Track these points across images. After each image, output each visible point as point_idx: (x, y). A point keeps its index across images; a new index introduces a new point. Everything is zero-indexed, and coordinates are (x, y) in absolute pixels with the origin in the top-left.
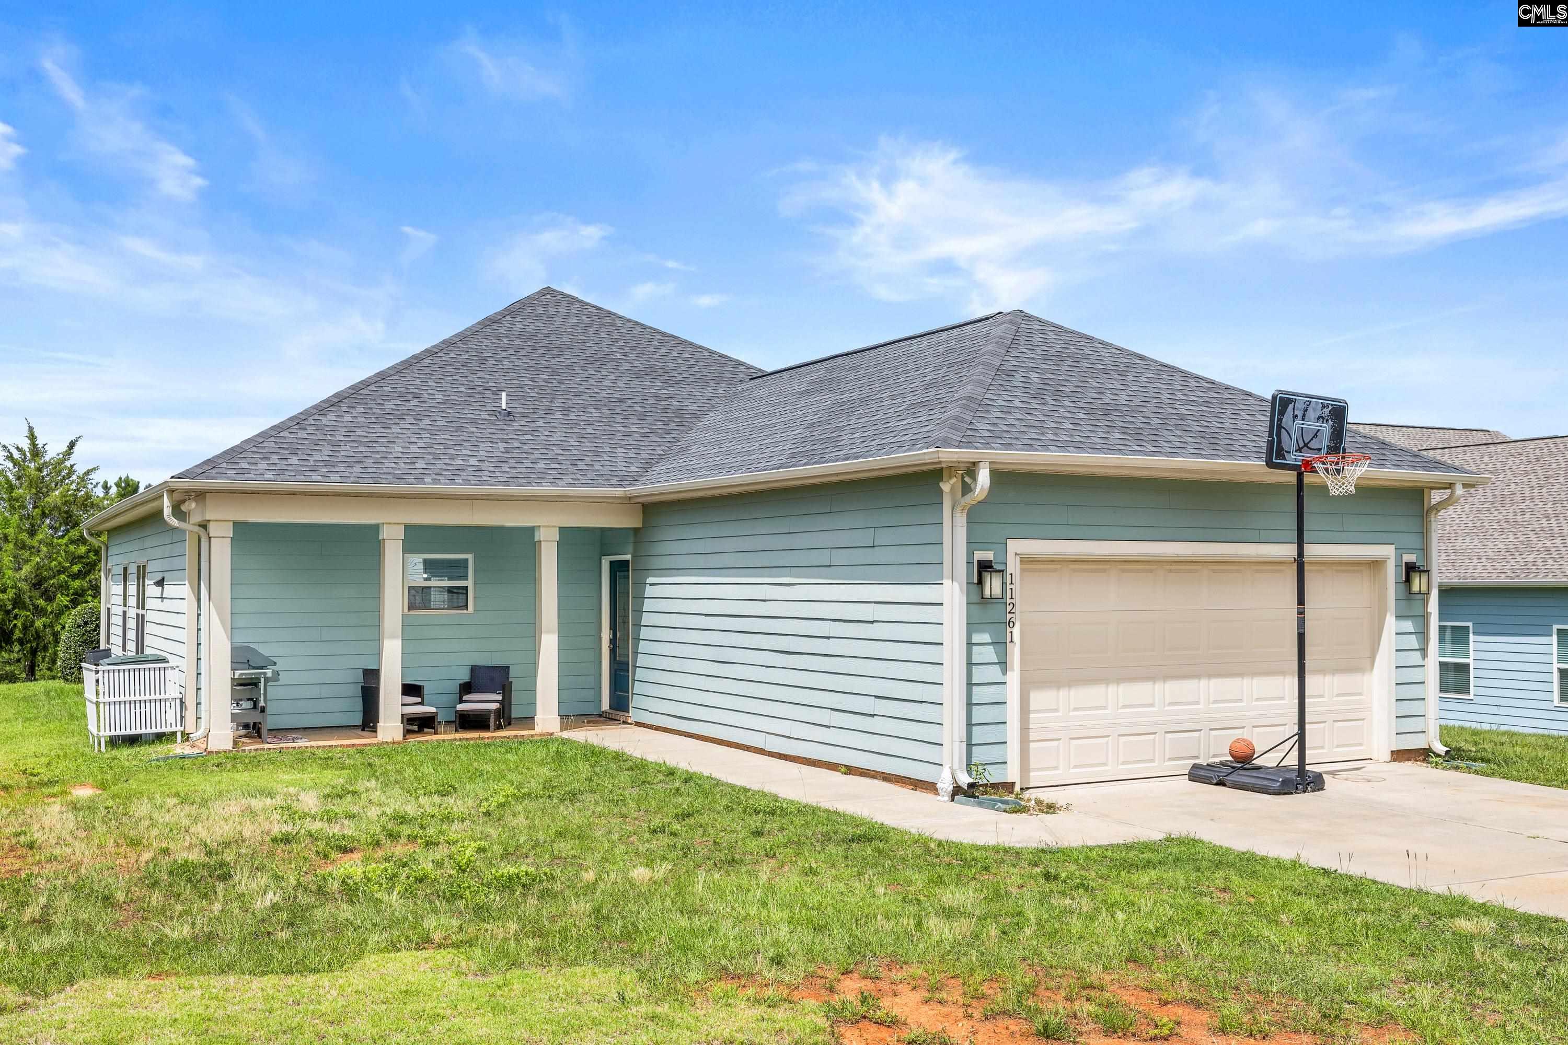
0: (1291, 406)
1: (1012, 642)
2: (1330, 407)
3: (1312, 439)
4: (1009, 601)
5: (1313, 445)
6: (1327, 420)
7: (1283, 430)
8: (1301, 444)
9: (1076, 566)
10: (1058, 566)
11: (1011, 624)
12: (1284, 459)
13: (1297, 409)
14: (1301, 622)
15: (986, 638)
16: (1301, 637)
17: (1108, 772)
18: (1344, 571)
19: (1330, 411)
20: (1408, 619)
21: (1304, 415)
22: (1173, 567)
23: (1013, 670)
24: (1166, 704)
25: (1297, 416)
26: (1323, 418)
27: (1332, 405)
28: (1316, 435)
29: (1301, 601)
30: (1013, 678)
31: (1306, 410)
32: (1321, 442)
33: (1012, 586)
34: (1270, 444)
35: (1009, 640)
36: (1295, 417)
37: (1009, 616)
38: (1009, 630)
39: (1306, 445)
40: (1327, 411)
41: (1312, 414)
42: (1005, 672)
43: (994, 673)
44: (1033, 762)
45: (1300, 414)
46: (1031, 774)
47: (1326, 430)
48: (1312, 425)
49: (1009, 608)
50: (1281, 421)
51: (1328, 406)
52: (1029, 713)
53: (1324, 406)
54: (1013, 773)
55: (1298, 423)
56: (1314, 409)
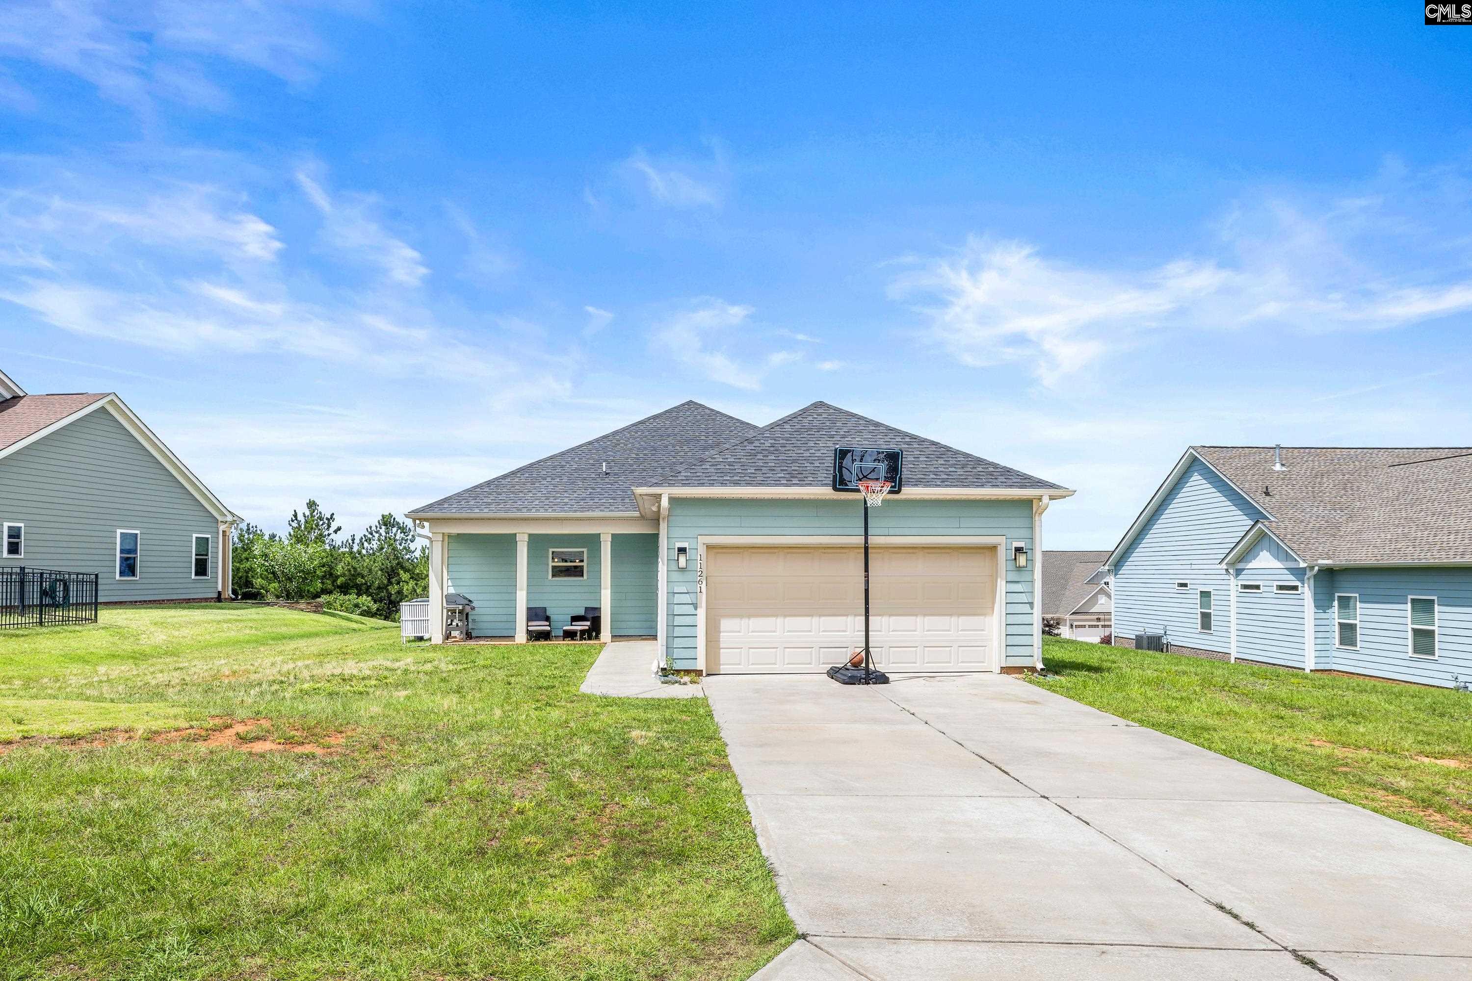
0: (850, 455)
2: (885, 453)
3: (870, 473)
4: (699, 570)
5: (872, 476)
6: (883, 461)
7: (844, 469)
8: (861, 476)
9: (753, 550)
11: (700, 582)
12: (848, 486)
13: (856, 456)
14: (867, 582)
15: (684, 590)
16: (867, 591)
17: (777, 668)
19: (885, 456)
21: (862, 459)
23: (701, 607)
24: (821, 630)
25: (855, 460)
26: (879, 460)
28: (873, 471)
29: (867, 570)
30: (702, 612)
31: (863, 456)
32: (878, 474)
33: (701, 562)
34: (835, 477)
35: (699, 591)
36: (853, 461)
37: (699, 578)
38: (699, 586)
39: (865, 477)
40: (882, 456)
41: (867, 458)
42: (696, 608)
43: (689, 609)
44: (723, 660)
45: (858, 459)
46: (721, 667)
47: (883, 467)
48: (869, 464)
49: (699, 574)
50: (842, 463)
51: (883, 453)
52: (720, 632)
53: (879, 453)
54: (701, 665)
55: (857, 464)
56: (870, 455)
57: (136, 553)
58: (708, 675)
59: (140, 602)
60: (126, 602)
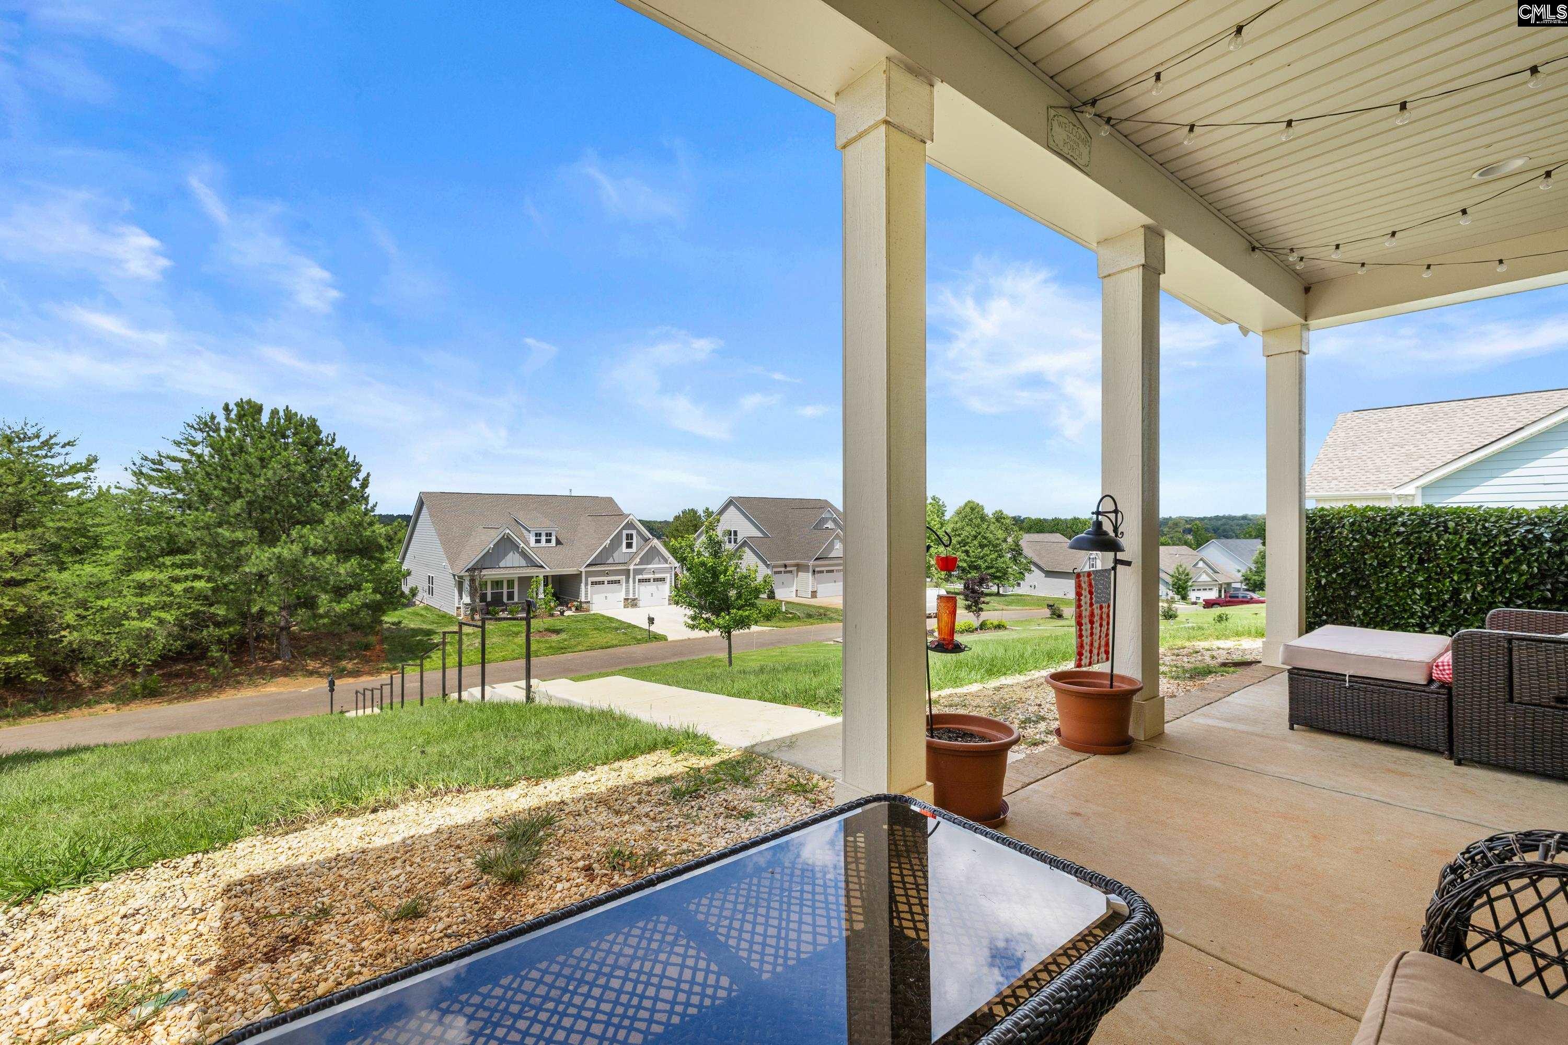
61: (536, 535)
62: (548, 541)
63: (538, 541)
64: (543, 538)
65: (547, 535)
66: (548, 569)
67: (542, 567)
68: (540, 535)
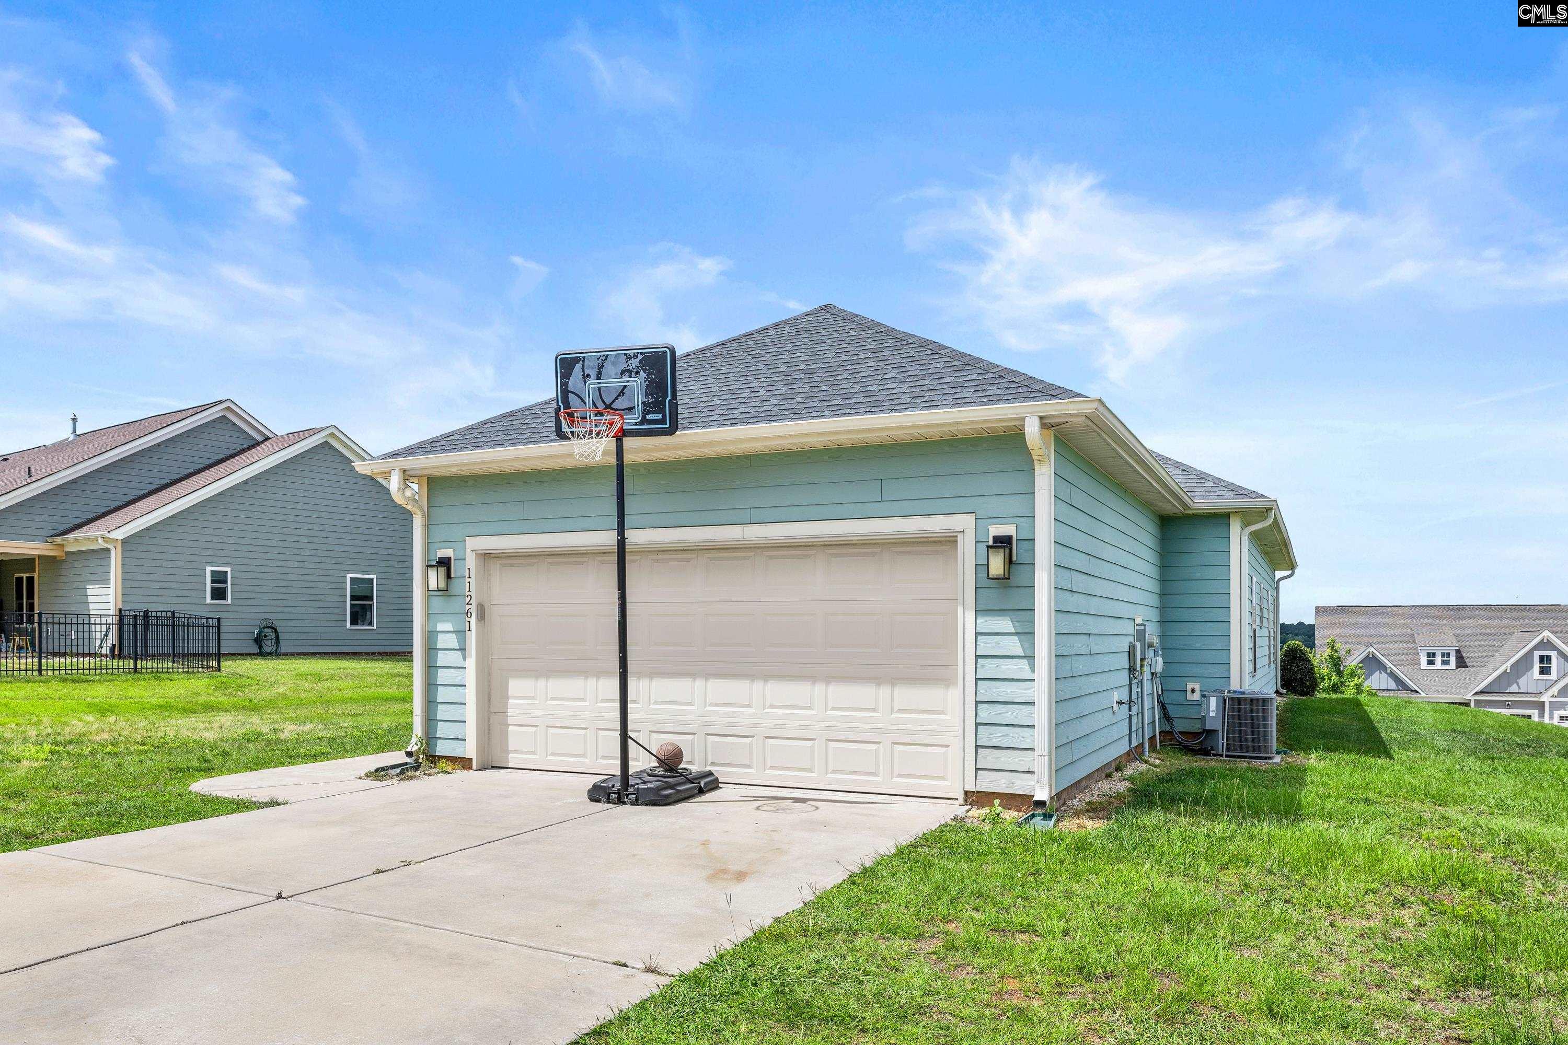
0: (578, 366)
1: (469, 630)
2: (640, 357)
3: (617, 398)
4: (467, 593)
5: (621, 404)
6: (637, 373)
7: (570, 395)
8: (601, 407)
10: (535, 561)
11: (469, 614)
12: (580, 427)
13: (589, 367)
15: (448, 626)
17: (586, 764)
18: (909, 553)
19: (640, 362)
20: (1004, 616)
21: (600, 372)
22: (660, 557)
23: (471, 655)
25: (588, 375)
26: (630, 372)
27: (642, 354)
28: (622, 393)
30: (471, 663)
31: (602, 367)
32: (631, 399)
33: (469, 580)
34: (556, 412)
35: (467, 628)
36: (586, 377)
37: (467, 607)
38: (467, 620)
39: (608, 407)
40: (635, 362)
41: (609, 369)
42: (463, 657)
43: (453, 658)
44: (513, 743)
45: (593, 373)
46: (511, 755)
47: (637, 384)
48: (613, 382)
49: (467, 600)
50: (566, 384)
51: (636, 356)
52: (507, 698)
53: (629, 357)
54: (470, 750)
55: (592, 383)
56: (614, 364)
57: (372, 600)
58: (483, 768)
59: (379, 653)
60: (360, 653)
61: (1429, 655)
62: (1445, 663)
63: (1431, 663)
64: (1438, 659)
65: (1443, 655)
66: (1423, 694)
67: (1416, 691)
68: (1434, 655)
